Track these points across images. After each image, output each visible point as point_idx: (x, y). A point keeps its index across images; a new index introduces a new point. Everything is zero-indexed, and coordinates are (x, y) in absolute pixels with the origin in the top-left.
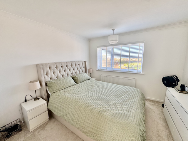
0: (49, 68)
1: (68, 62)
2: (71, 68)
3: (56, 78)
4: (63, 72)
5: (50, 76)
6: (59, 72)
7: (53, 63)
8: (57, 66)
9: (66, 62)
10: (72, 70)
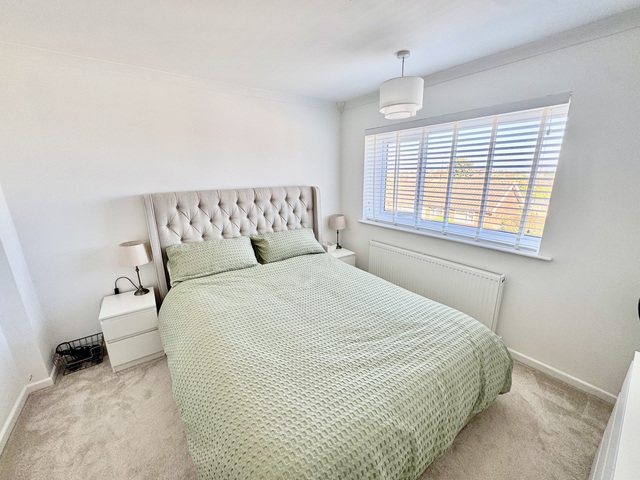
0: (178, 207)
1: (246, 190)
2: (255, 211)
3: (201, 239)
4: (223, 220)
5: (178, 231)
6: (211, 221)
7: (190, 192)
8: (204, 201)
9: (238, 191)
10: (258, 216)
